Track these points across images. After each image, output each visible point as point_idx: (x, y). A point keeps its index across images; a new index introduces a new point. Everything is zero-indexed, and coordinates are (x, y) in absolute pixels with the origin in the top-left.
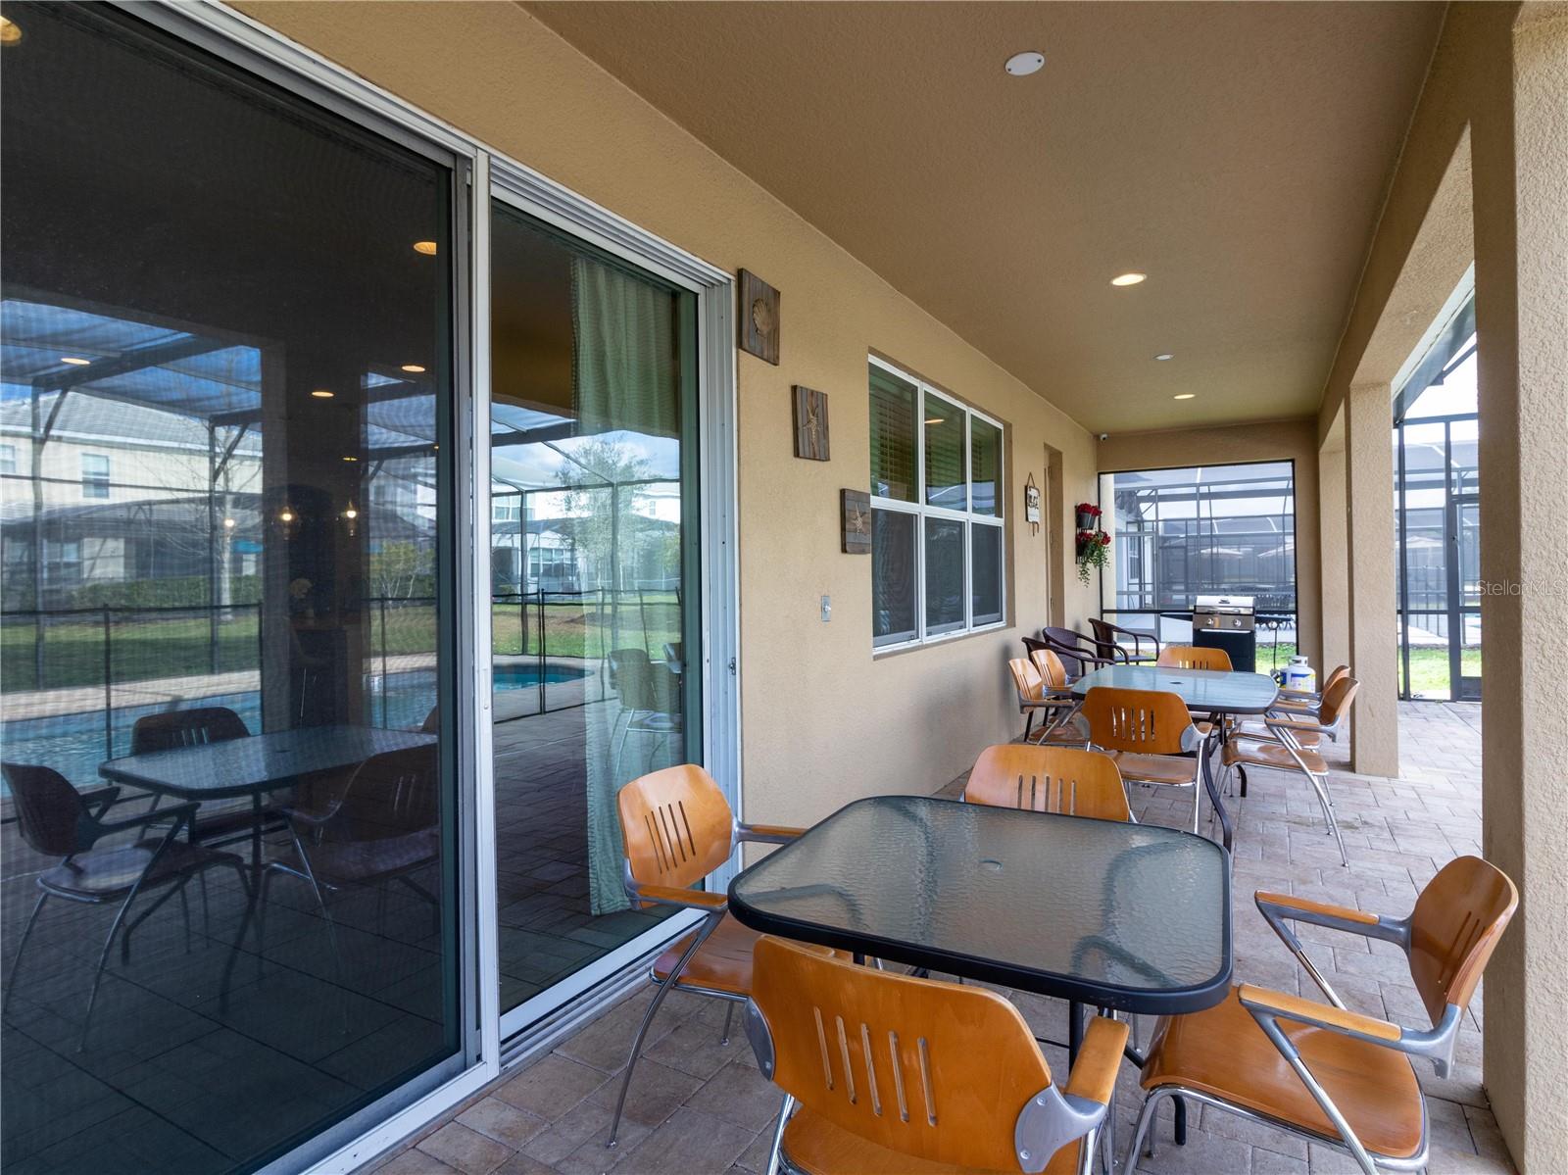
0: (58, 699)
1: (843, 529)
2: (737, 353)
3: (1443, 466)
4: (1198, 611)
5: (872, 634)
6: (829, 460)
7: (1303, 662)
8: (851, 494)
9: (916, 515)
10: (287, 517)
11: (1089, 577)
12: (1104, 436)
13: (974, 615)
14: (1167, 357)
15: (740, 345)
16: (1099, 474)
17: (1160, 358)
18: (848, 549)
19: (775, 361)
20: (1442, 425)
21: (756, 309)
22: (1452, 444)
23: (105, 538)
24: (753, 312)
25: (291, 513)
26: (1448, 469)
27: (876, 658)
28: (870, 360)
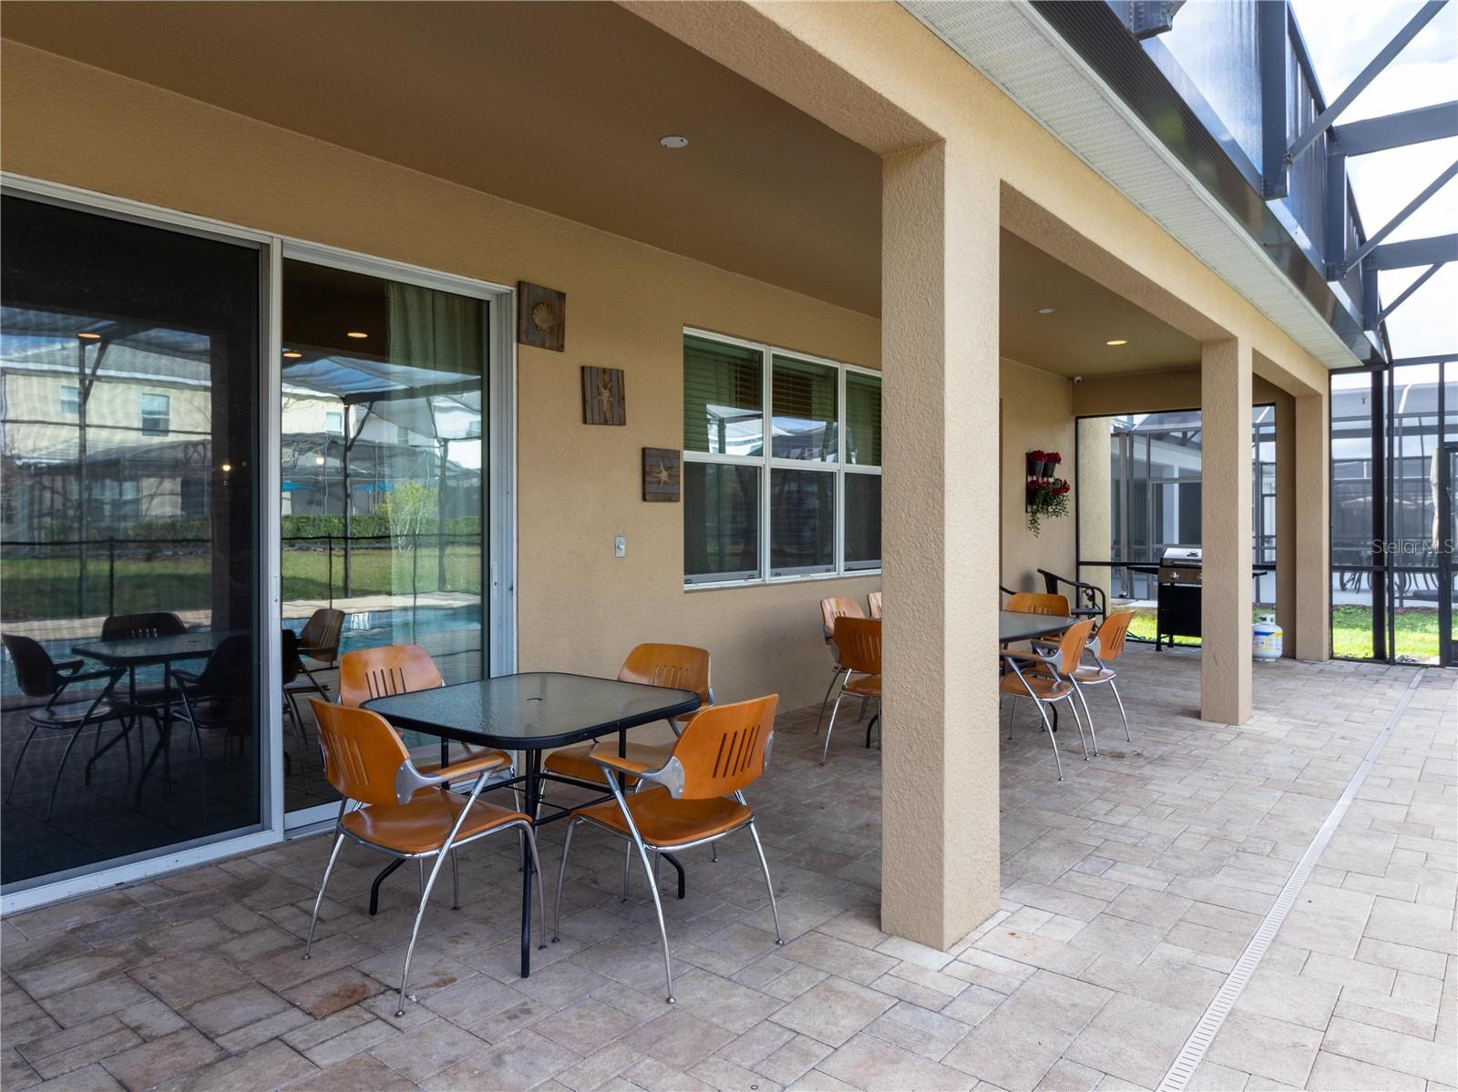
0: (84, 627)
1: (644, 481)
2: (518, 347)
3: (1436, 410)
4: (1164, 564)
5: (683, 572)
6: (625, 424)
7: (1268, 620)
8: (653, 452)
9: (760, 467)
10: (227, 468)
11: (1039, 527)
12: (1079, 378)
13: (846, 560)
14: (1048, 311)
15: (519, 341)
16: (1077, 418)
17: (1042, 312)
18: (647, 498)
19: (560, 348)
20: (1436, 366)
21: (535, 311)
22: (1446, 385)
23: (163, 478)
24: (533, 314)
25: (230, 464)
26: (1441, 413)
27: (686, 592)
28: (685, 332)
